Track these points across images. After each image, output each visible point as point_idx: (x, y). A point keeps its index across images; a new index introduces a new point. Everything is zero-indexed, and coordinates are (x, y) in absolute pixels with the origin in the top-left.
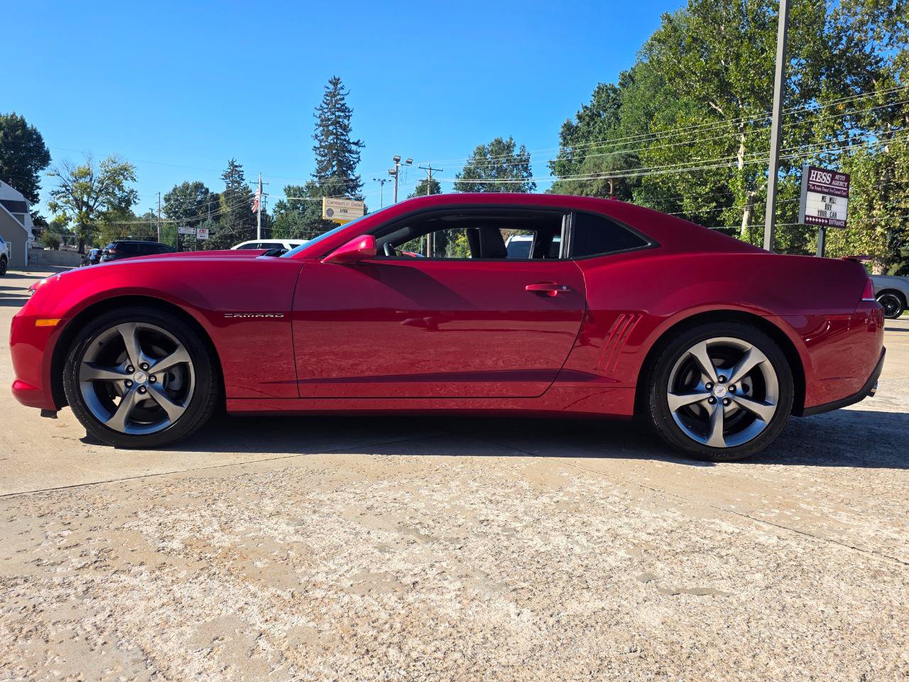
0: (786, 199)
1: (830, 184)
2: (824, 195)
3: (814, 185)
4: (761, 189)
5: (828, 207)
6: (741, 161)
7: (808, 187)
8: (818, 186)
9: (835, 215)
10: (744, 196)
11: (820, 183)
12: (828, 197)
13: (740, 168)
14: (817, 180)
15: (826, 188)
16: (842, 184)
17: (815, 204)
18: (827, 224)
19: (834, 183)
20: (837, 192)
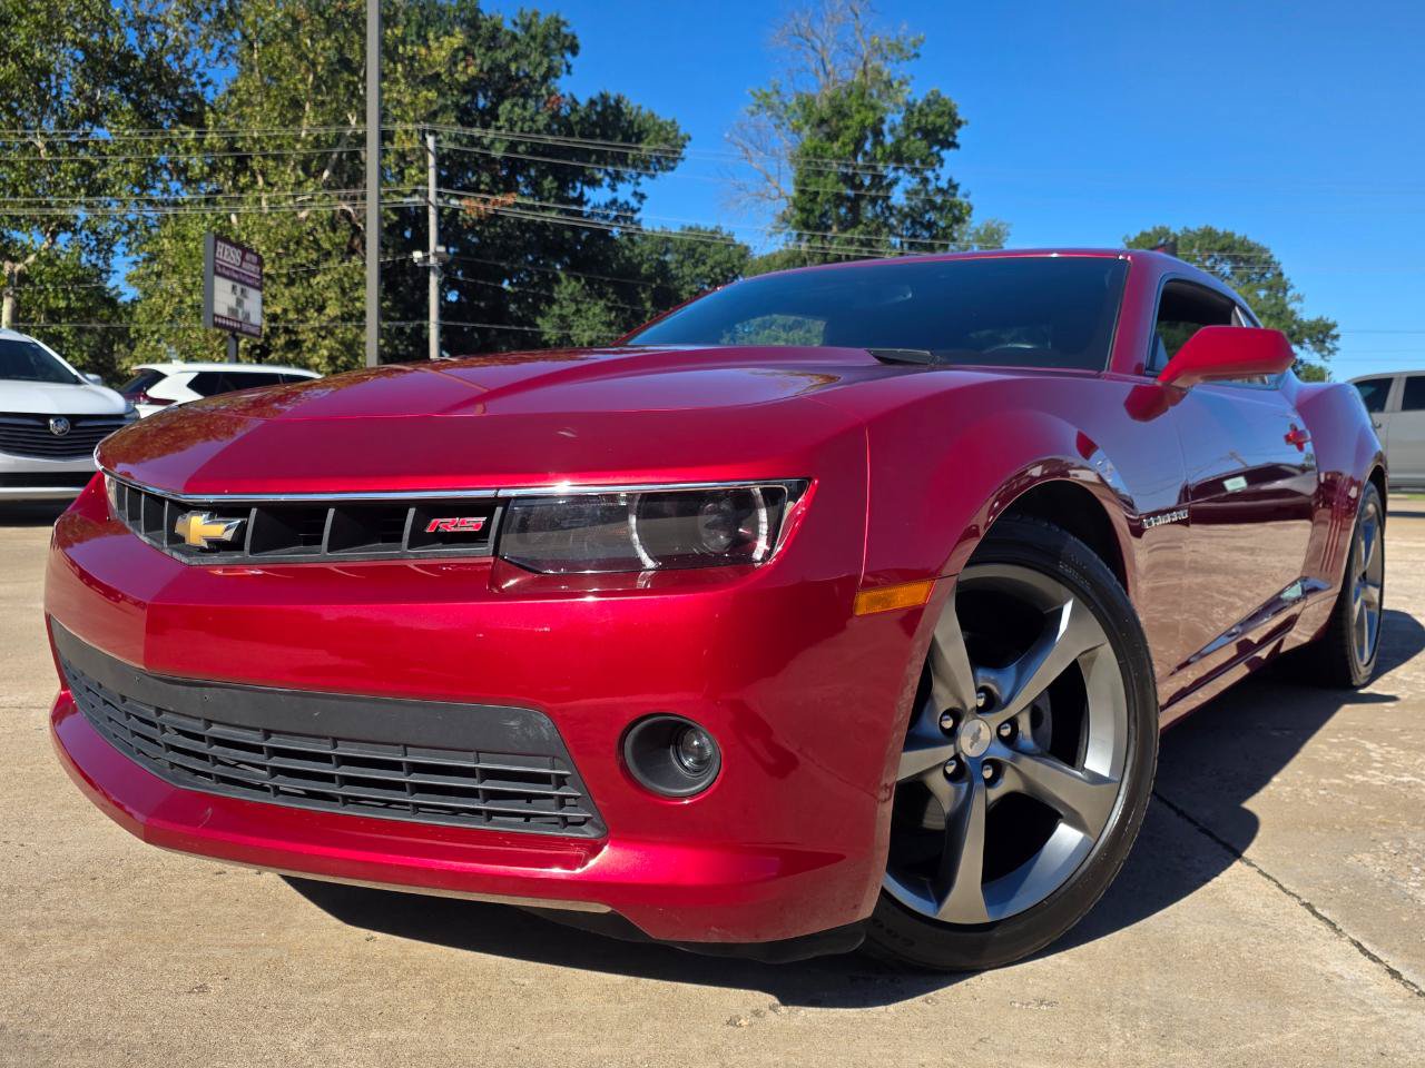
1: (240, 266)
2: (235, 284)
3: (221, 266)
4: (30, 260)
5: (239, 303)
7: (215, 268)
8: (227, 268)
9: (247, 316)
11: (228, 263)
12: (239, 287)
14: (225, 258)
15: (236, 271)
16: (253, 268)
17: (224, 297)
18: (240, 330)
19: (244, 265)
20: (249, 281)
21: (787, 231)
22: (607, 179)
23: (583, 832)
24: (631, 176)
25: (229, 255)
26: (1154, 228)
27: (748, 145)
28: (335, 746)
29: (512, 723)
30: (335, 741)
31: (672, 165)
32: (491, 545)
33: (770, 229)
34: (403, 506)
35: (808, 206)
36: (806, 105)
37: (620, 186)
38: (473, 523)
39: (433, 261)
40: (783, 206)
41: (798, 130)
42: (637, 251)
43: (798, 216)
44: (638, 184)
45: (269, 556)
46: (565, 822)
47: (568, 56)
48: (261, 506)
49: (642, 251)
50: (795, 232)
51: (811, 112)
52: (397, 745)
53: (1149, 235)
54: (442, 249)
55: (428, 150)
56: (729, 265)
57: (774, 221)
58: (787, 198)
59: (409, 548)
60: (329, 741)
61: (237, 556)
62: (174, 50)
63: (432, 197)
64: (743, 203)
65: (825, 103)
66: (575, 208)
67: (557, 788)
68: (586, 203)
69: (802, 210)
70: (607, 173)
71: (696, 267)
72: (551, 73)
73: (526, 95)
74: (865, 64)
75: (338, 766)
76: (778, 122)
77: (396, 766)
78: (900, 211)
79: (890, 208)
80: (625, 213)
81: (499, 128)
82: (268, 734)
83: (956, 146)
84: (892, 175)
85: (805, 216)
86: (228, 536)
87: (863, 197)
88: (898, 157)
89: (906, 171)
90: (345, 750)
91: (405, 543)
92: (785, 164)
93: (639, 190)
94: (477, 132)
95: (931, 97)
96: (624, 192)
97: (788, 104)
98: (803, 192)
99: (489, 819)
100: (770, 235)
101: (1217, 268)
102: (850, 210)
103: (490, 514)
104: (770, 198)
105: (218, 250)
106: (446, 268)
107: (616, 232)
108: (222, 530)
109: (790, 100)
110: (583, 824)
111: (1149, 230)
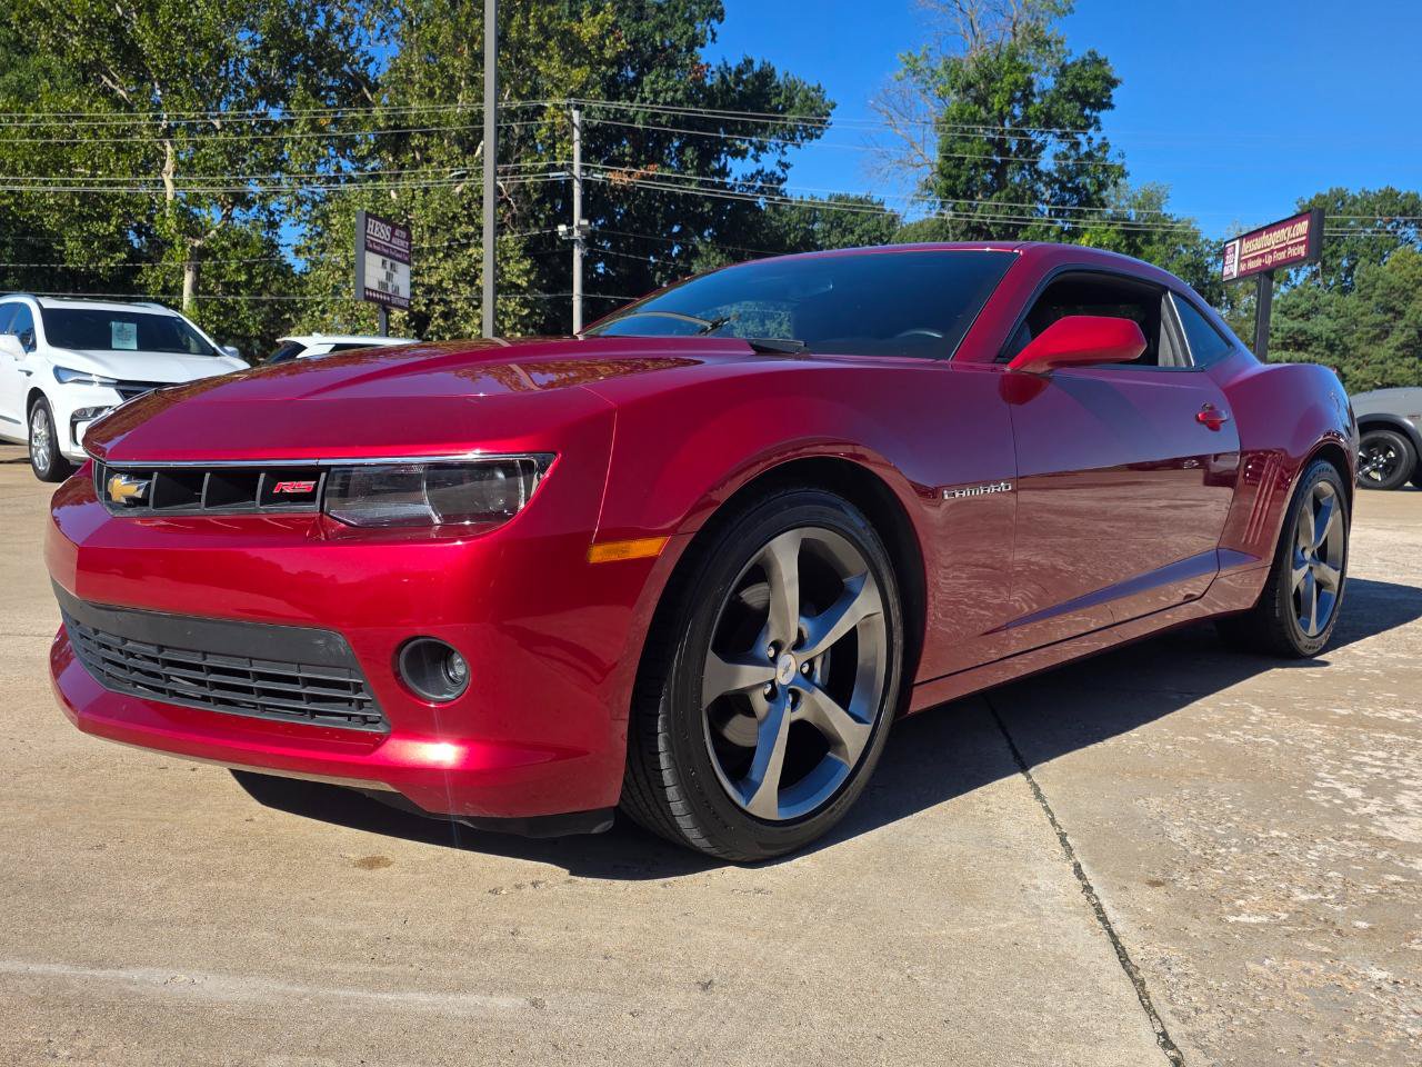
0: (253, 257)
1: (390, 242)
2: (385, 259)
3: (372, 242)
4: (210, 236)
5: (389, 276)
6: (169, 187)
7: (366, 243)
8: (377, 244)
9: (397, 289)
10: (183, 246)
11: (379, 239)
12: (389, 261)
13: (170, 197)
14: (375, 234)
15: (386, 247)
16: (403, 243)
17: (374, 271)
18: (390, 303)
19: (394, 241)
20: (398, 255)
21: (930, 199)
22: (752, 150)
23: (377, 728)
24: (777, 145)
25: (380, 232)
26: (1331, 190)
27: (893, 112)
28: (205, 659)
29: (319, 642)
30: (205, 654)
31: (818, 132)
32: (318, 503)
33: (911, 198)
34: (256, 471)
35: (954, 172)
36: (953, 69)
37: (763, 156)
38: (305, 486)
39: (577, 234)
40: (927, 173)
41: (943, 96)
42: (785, 220)
43: (943, 183)
44: (784, 153)
45: (165, 510)
46: (365, 720)
47: (714, 22)
48: (161, 471)
49: (790, 220)
50: (938, 201)
51: (957, 76)
52: (244, 658)
53: (1325, 197)
54: (585, 222)
55: (574, 125)
56: (878, 233)
57: (917, 189)
58: (931, 165)
59: (261, 505)
60: (199, 654)
61: (145, 509)
62: (340, 29)
63: (576, 171)
64: (885, 171)
65: (972, 66)
66: (717, 180)
67: (356, 693)
68: (728, 175)
69: (949, 176)
70: (751, 143)
71: (843, 236)
72: (694, 42)
73: (671, 65)
74: (1014, 26)
75: (208, 674)
76: (923, 86)
77: (245, 674)
78: (1049, 174)
79: (1039, 174)
80: (772, 183)
81: (644, 100)
82: (161, 648)
83: (1112, 107)
84: (1039, 140)
85: (950, 182)
86: (139, 494)
87: (1009, 162)
88: (1049, 121)
89: (1055, 135)
90: (211, 662)
91: (258, 502)
92: (929, 130)
93: (784, 159)
94: (623, 104)
95: (1088, 58)
96: (769, 162)
97: (935, 69)
98: (947, 158)
99: (313, 717)
100: (912, 202)
101: (1399, 233)
102: (995, 176)
103: (317, 478)
104: (912, 165)
105: (369, 226)
106: (590, 240)
107: (761, 201)
108: (134, 489)
109: (936, 64)
110: (378, 722)
111: (1326, 192)
